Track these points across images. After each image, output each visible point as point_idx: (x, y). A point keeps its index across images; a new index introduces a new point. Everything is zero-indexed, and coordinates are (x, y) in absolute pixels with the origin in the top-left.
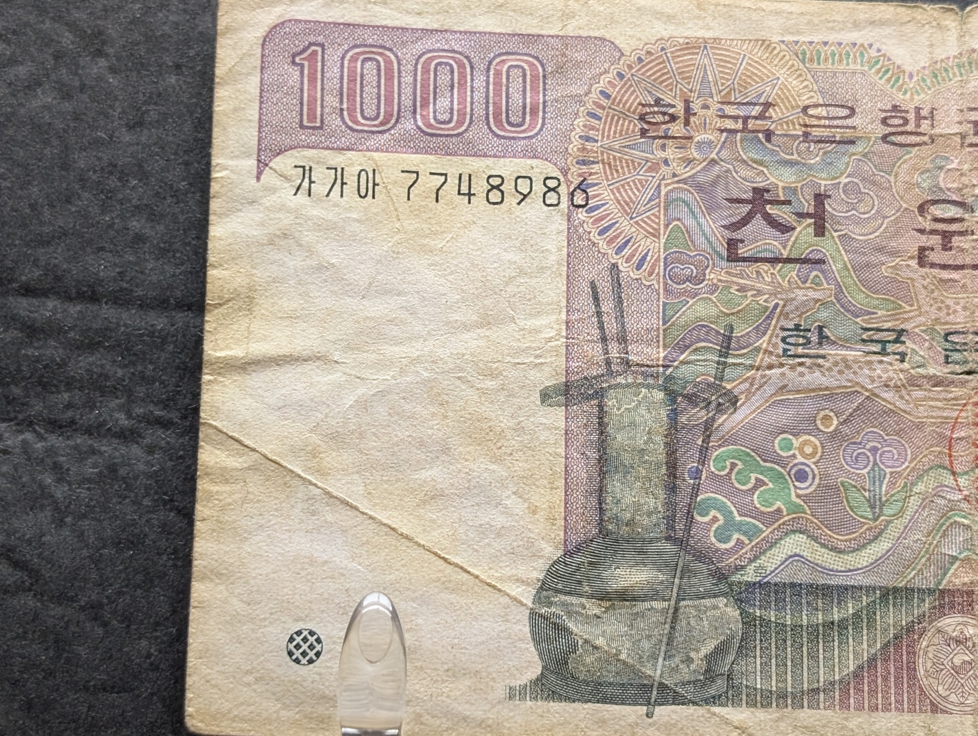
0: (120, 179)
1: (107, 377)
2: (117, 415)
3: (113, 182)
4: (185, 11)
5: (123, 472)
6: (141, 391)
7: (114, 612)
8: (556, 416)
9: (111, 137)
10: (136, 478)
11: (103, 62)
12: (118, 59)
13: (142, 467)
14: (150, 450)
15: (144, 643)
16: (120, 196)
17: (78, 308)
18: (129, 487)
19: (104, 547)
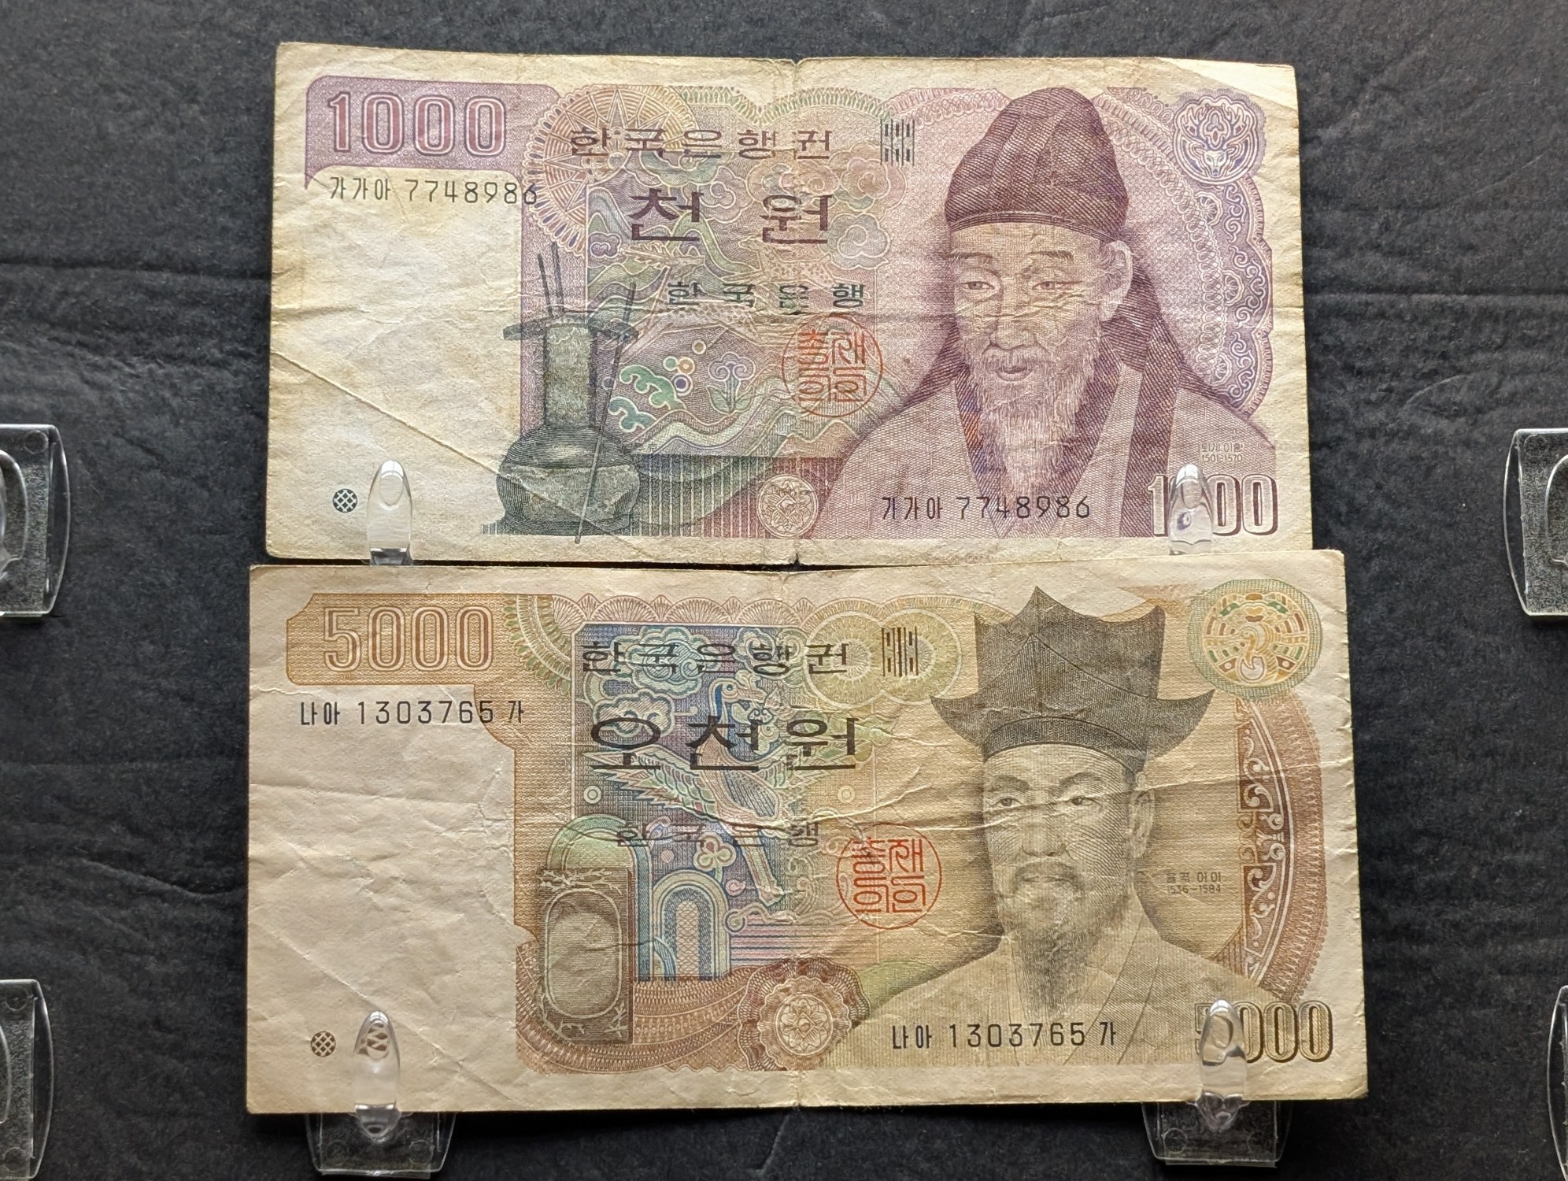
0: (210, 189)
1: (204, 324)
2: (213, 350)
3: (206, 191)
4: (252, 70)
5: (218, 388)
6: (229, 334)
7: (215, 482)
8: (515, 347)
9: (203, 159)
10: (227, 393)
11: (196, 107)
12: (207, 104)
13: (230, 385)
14: (236, 374)
15: (237, 502)
16: (211, 200)
17: (184, 278)
18: (222, 399)
19: (208, 438)
